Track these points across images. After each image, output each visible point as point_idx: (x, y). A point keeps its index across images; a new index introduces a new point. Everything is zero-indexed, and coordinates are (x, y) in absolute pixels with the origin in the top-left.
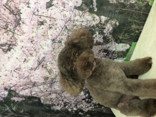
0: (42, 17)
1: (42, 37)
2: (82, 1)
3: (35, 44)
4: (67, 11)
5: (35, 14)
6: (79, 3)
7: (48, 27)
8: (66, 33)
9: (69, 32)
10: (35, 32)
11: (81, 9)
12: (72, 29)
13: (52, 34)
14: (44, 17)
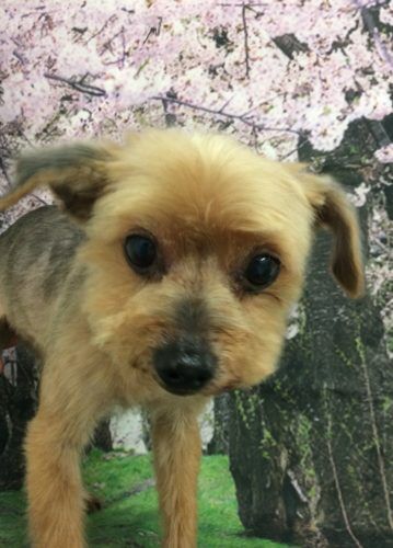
0: (243, 33)
1: (177, 55)
2: (332, 152)
3: (149, 42)
4: (285, 111)
5: (247, 10)
6: (324, 140)
7: (215, 63)
10: (187, 29)
11: (303, 155)
13: (192, 82)
14: (243, 41)
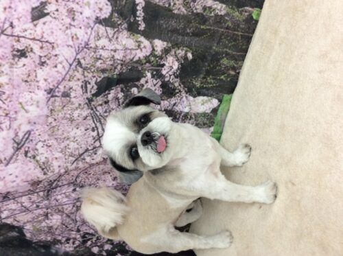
0: (21, 39)
1: (24, 84)
2: (112, 9)
3: (6, 100)
4: (81, 28)
5: (5, 32)
6: (104, 11)
7: (38, 61)
8: (79, 75)
9: (86, 74)
10: (7, 74)
11: (110, 24)
12: (92, 65)
13: (46, 78)
14: (27, 40)
